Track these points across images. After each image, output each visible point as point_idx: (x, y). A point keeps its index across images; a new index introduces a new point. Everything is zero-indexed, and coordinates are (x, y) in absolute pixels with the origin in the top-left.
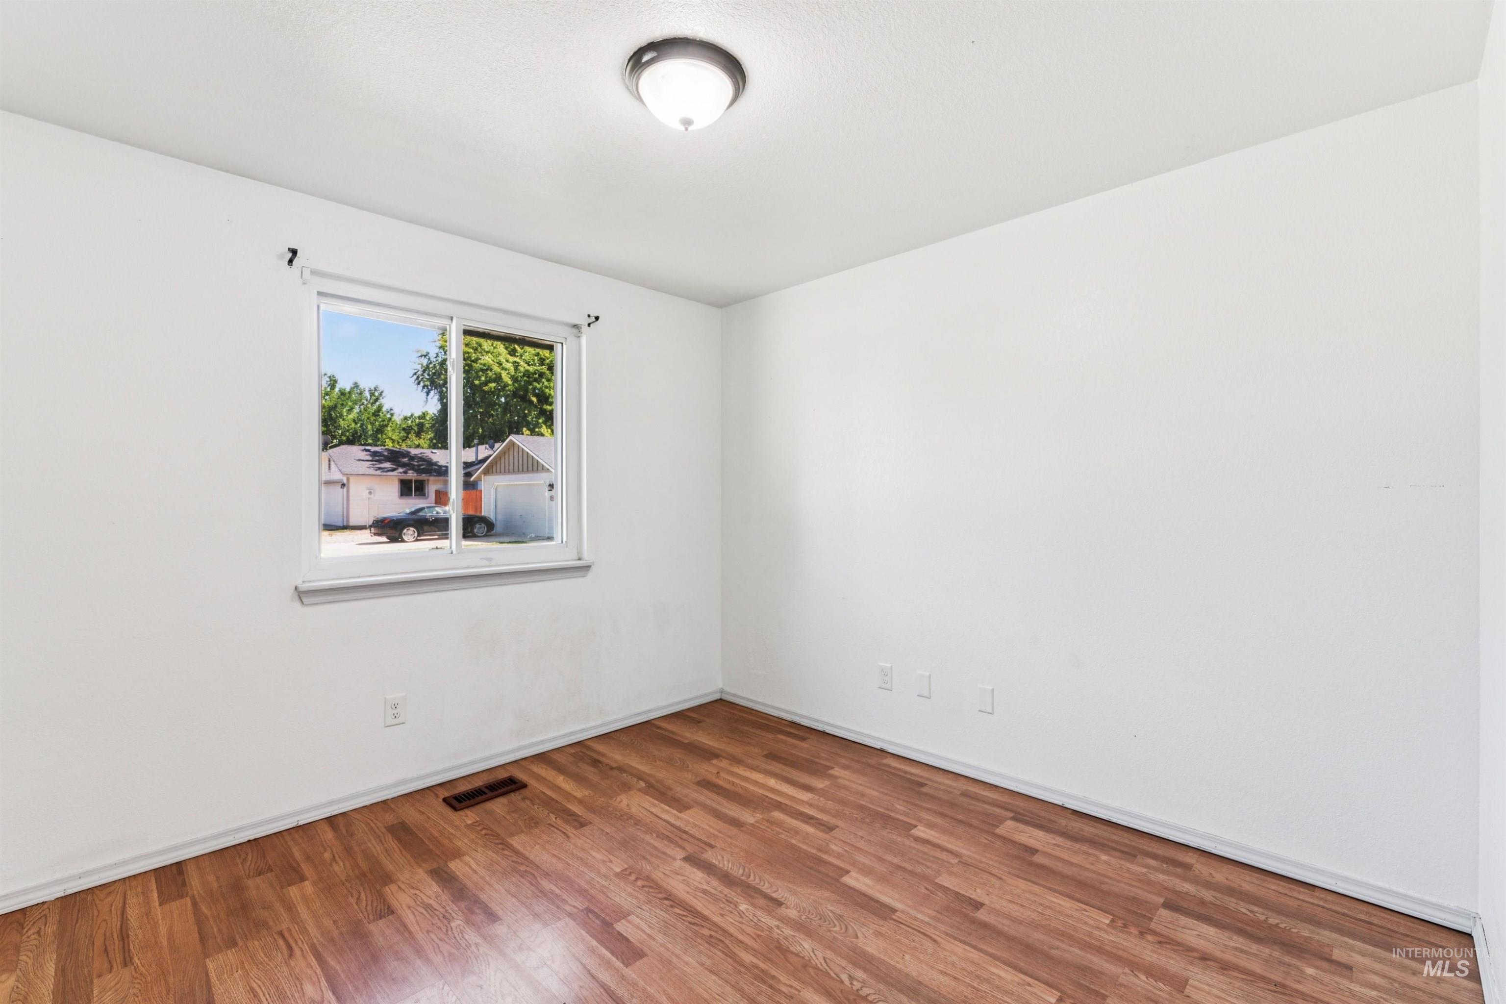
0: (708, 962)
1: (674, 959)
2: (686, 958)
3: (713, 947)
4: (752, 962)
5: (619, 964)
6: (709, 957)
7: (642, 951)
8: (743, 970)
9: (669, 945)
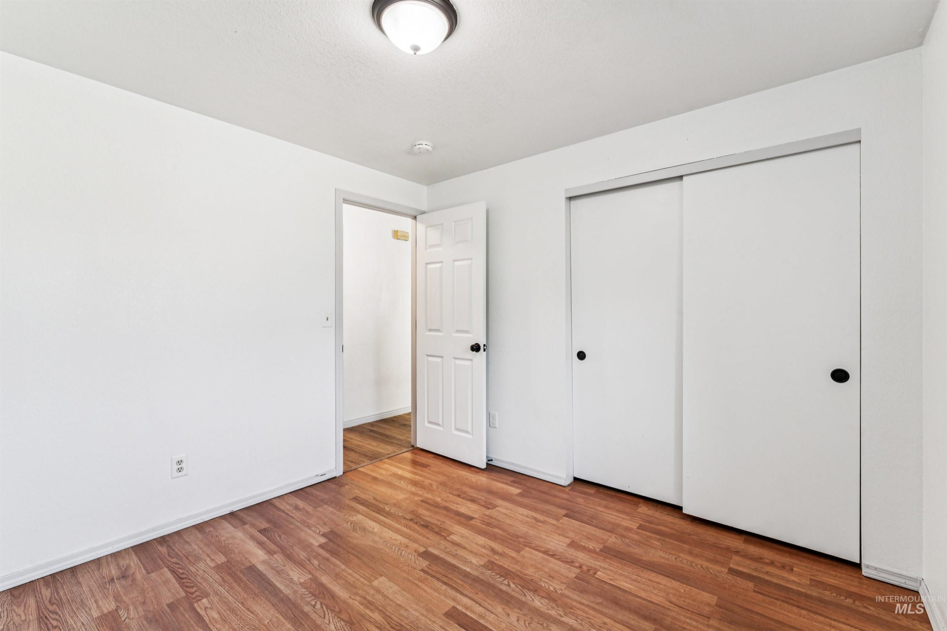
0: (402, 612)
1: (425, 613)
2: (417, 614)
3: (398, 623)
4: (373, 613)
5: (460, 608)
6: (401, 615)
7: (447, 618)
8: (380, 608)
9: (429, 622)
